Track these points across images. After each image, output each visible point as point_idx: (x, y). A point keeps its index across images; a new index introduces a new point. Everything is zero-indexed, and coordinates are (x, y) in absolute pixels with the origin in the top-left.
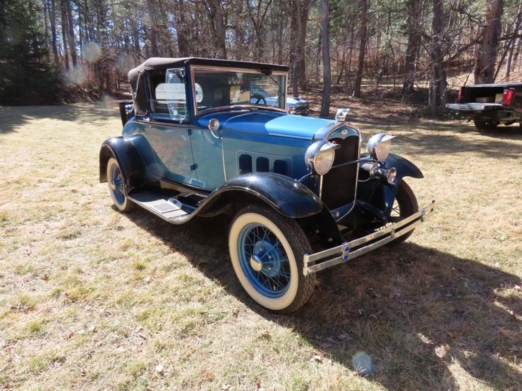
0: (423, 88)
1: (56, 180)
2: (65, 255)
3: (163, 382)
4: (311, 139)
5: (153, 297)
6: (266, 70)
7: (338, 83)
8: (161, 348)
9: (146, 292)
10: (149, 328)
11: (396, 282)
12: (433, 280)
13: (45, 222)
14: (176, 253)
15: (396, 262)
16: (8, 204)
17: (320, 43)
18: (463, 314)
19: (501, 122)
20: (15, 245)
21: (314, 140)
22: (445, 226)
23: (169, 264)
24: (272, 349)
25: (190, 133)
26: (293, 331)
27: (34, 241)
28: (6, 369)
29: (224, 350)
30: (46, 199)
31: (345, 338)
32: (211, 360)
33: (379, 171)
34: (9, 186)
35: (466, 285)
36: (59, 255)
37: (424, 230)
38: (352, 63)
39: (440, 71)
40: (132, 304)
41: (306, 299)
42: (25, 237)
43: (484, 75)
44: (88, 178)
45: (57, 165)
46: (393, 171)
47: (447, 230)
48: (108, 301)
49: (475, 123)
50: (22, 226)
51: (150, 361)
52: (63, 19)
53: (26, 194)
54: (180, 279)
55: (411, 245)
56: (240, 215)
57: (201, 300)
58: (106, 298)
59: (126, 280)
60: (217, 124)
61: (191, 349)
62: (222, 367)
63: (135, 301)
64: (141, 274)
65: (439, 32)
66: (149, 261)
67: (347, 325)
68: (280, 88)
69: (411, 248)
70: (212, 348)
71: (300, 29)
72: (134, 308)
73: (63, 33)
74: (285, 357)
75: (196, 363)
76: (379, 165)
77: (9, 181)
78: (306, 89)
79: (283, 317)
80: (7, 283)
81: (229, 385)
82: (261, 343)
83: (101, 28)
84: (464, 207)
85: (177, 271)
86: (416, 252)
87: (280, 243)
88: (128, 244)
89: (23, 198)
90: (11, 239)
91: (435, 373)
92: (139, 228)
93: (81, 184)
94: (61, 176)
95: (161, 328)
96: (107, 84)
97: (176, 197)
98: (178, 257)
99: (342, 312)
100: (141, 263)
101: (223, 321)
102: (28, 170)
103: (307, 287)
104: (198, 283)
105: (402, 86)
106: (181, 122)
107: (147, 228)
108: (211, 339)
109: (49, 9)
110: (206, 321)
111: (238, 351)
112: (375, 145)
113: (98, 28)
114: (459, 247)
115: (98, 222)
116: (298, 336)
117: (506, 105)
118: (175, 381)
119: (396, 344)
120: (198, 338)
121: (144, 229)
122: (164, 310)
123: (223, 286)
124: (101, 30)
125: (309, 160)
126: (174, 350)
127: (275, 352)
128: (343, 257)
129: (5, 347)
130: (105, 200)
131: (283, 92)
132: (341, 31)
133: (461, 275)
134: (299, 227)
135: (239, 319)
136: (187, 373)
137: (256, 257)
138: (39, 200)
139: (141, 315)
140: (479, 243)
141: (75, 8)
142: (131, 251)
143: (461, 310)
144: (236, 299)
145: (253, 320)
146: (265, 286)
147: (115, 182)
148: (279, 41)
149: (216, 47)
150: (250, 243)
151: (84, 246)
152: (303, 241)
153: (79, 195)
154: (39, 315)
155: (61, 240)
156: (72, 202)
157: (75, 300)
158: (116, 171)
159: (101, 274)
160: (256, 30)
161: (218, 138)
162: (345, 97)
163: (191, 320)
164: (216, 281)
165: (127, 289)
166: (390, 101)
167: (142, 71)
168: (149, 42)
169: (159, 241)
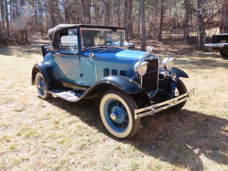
0: (193, 36)
1: (5, 85)
2: (19, 119)
3: (74, 166)
4: (136, 60)
5: (65, 135)
7: (150, 34)
8: (72, 154)
9: (61, 133)
10: (65, 146)
11: (177, 125)
12: (195, 124)
13: (5, 105)
14: (74, 116)
15: (178, 117)
17: (140, 13)
21: (138, 61)
22: (202, 102)
23: (70, 121)
24: (121, 153)
25: (80, 59)
26: (131, 145)
27: (2, 113)
28: (3, 163)
29: (100, 154)
30: (4, 94)
31: (154, 148)
32: (95, 158)
33: (168, 75)
35: (209, 126)
36: (16, 119)
37: (192, 104)
38: (157, 24)
39: (202, 27)
40: (55, 137)
41: (136, 131)
43: (224, 29)
44: (23, 84)
45: (5, 78)
46: (174, 75)
47: (202, 104)
49: (220, 53)
51: (68, 158)
54: (76, 127)
55: (185, 110)
56: (105, 95)
57: (87, 135)
58: (43, 136)
59: (51, 128)
60: (93, 55)
61: (85, 154)
62: (100, 160)
63: (57, 136)
64: (58, 125)
65: (200, 7)
66: (61, 120)
67: (155, 143)
68: (121, 37)
70: (95, 153)
71: (129, 7)
72: (57, 139)
74: (127, 156)
75: (88, 159)
76: (168, 72)
78: (133, 37)
79: (126, 140)
81: (103, 166)
82: (117, 151)
84: (212, 93)
85: (75, 124)
86: (188, 113)
87: (124, 107)
88: (49, 113)
91: (193, 159)
92: (54, 106)
93: (19, 87)
94: (8, 83)
95: (70, 147)
96: (25, 36)
97: (72, 90)
98: (75, 118)
99: (153, 138)
100: (57, 121)
101: (99, 143)
103: (136, 125)
104: (86, 129)
105: (183, 35)
106: (75, 54)
107: (57, 106)
108: (94, 150)
110: (91, 143)
111: (106, 154)
112: (166, 63)
114: (207, 110)
115: (32, 104)
116: (133, 147)
118: (80, 166)
119: (176, 149)
120: (88, 150)
121: (56, 106)
122: (71, 140)
123: (97, 129)
125: (136, 69)
126: (78, 154)
127: (123, 154)
128: (152, 111)
130: (34, 94)
131: (122, 39)
132: (151, 7)
133: (208, 122)
134: (132, 99)
135: (105, 142)
136: (84, 162)
137: (113, 114)
139: (61, 141)
140: (217, 109)
142: (50, 116)
143: (206, 136)
144: (104, 134)
145: (112, 142)
146: (117, 128)
147: (40, 84)
148: (118, 12)
149: (85, 16)
150: (110, 108)
151: (28, 115)
152: (134, 105)
153: (20, 92)
154: (13, 143)
155: (15, 112)
156: (17, 95)
157: (28, 137)
158: (40, 79)
159: (38, 126)
160: (106, 7)
161: (93, 61)
162: (154, 41)
163: (84, 143)
164: (94, 127)
165: (52, 132)
166: (177, 43)
167: (56, 30)
168: (49, 14)
169: (65, 111)
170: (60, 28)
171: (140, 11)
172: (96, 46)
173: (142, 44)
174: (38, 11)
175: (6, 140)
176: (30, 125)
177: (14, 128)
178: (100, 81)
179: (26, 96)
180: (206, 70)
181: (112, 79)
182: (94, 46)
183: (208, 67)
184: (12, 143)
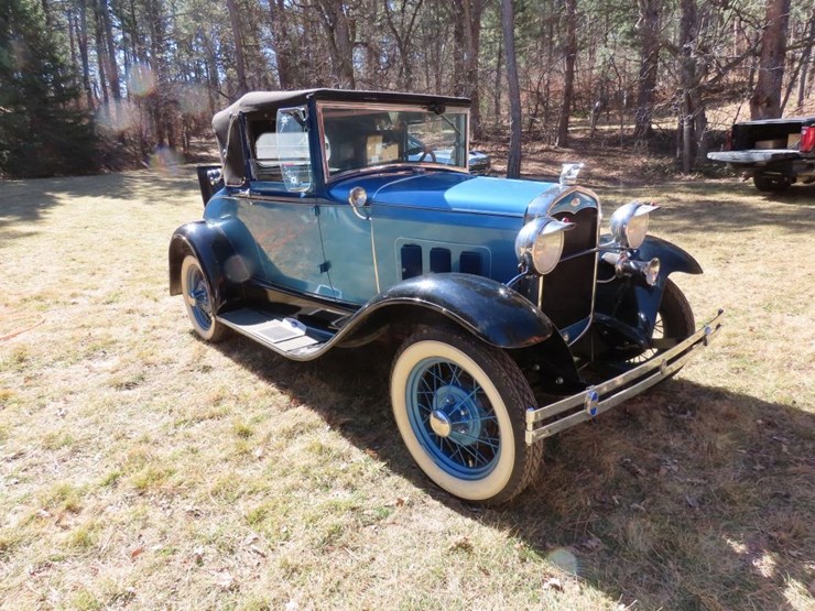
0: (667, 130)
1: (99, 294)
2: (122, 416)
4: (522, 215)
5: (270, 484)
6: (436, 105)
7: (532, 126)
8: (291, 571)
9: (257, 474)
10: (268, 536)
11: (667, 447)
12: (729, 442)
13: (85, 362)
14: (301, 409)
15: (662, 413)
16: (26, 334)
18: (790, 500)
19: (798, 179)
20: (42, 401)
21: (528, 217)
22: (734, 350)
23: (291, 426)
24: (476, 569)
25: (318, 211)
26: (509, 536)
27: (71, 393)
29: (396, 571)
30: (86, 324)
31: (597, 547)
32: (376, 590)
33: (632, 264)
34: (26, 305)
35: (785, 449)
36: (112, 416)
38: (551, 95)
39: (695, 102)
40: (236, 495)
41: (527, 482)
42: (56, 387)
43: (765, 105)
44: (150, 288)
45: (99, 269)
46: (654, 264)
47: (737, 356)
48: (197, 491)
49: (756, 181)
50: (49, 370)
51: (274, 594)
52: (98, 42)
53: (52, 317)
54: (310, 450)
55: (682, 383)
56: (411, 344)
57: (349, 486)
58: (192, 486)
59: (223, 455)
60: (363, 196)
61: (341, 571)
62: (397, 603)
63: (241, 489)
64: (249, 444)
65: (692, 38)
66: (258, 421)
67: (597, 523)
68: (458, 134)
69: (683, 388)
70: (376, 569)
71: (470, 43)
72: (240, 501)
73: (100, 62)
74: (500, 582)
75: (352, 597)
76: (629, 254)
77: (27, 296)
78: (482, 137)
79: (488, 512)
80: (32, 465)
82: (456, 558)
83: (158, 52)
84: (759, 317)
85: (306, 437)
86: (693, 395)
87: (481, 389)
88: (221, 394)
89: (49, 323)
90: (34, 392)
92: (237, 367)
93: (138, 298)
94: (107, 286)
95: (288, 537)
96: (169, 139)
97: (296, 316)
98: (306, 414)
99: (586, 502)
100: (245, 425)
101: (388, 520)
102: (54, 278)
103: (529, 463)
104: (341, 457)
106: (303, 195)
107: (250, 367)
108: (373, 554)
109: (76, 25)
110: (360, 522)
111: (419, 573)
112: (624, 223)
113: (153, 53)
114: (761, 384)
115: (170, 359)
116: (517, 546)
117: (806, 152)
119: (684, 554)
120: (350, 552)
121: (246, 367)
122: (290, 505)
123: (383, 460)
124: (159, 56)
125: (523, 250)
126: (313, 573)
127: (483, 574)
128: (588, 410)
129: (33, 574)
130: (178, 323)
131: (462, 140)
133: (773, 431)
134: (514, 363)
135: (414, 517)
137: (440, 414)
138: (74, 326)
139: (255, 515)
140: (795, 377)
141: (117, 23)
142: (225, 405)
143: (784, 493)
145: (438, 517)
146: (454, 459)
147: (196, 294)
148: (435, 63)
149: (339, 76)
150: (427, 390)
151: (151, 400)
152: (521, 386)
153: (137, 316)
154: (86, 517)
155: (113, 389)
156: (127, 328)
157: (142, 491)
158: (196, 276)
159: (182, 447)
160: (400, 46)
161: (364, 218)
162: (544, 146)
163: (337, 521)
164: (371, 452)
165: (226, 470)
166: (616, 151)
167: (236, 115)
168: (232, 72)
169: (272, 388)
170: (251, 105)
171: (500, 57)
172: (372, 165)
173: (511, 157)
174: (203, 67)
175: (65, 503)
176: (156, 442)
177: (98, 455)
178: (390, 296)
179: (154, 332)
180: (720, 237)
181: (437, 290)
182: (367, 166)
183: (724, 227)
184: (84, 519)
